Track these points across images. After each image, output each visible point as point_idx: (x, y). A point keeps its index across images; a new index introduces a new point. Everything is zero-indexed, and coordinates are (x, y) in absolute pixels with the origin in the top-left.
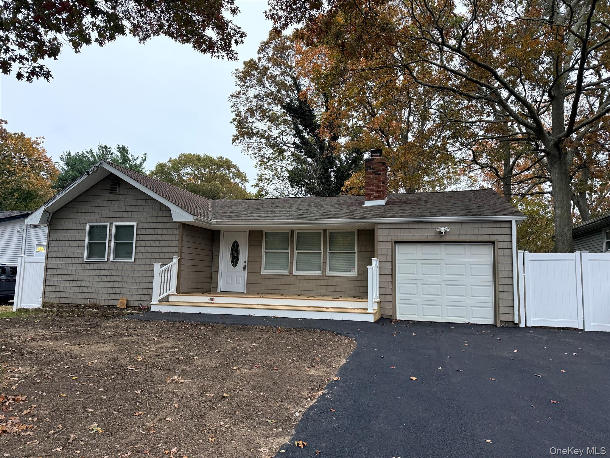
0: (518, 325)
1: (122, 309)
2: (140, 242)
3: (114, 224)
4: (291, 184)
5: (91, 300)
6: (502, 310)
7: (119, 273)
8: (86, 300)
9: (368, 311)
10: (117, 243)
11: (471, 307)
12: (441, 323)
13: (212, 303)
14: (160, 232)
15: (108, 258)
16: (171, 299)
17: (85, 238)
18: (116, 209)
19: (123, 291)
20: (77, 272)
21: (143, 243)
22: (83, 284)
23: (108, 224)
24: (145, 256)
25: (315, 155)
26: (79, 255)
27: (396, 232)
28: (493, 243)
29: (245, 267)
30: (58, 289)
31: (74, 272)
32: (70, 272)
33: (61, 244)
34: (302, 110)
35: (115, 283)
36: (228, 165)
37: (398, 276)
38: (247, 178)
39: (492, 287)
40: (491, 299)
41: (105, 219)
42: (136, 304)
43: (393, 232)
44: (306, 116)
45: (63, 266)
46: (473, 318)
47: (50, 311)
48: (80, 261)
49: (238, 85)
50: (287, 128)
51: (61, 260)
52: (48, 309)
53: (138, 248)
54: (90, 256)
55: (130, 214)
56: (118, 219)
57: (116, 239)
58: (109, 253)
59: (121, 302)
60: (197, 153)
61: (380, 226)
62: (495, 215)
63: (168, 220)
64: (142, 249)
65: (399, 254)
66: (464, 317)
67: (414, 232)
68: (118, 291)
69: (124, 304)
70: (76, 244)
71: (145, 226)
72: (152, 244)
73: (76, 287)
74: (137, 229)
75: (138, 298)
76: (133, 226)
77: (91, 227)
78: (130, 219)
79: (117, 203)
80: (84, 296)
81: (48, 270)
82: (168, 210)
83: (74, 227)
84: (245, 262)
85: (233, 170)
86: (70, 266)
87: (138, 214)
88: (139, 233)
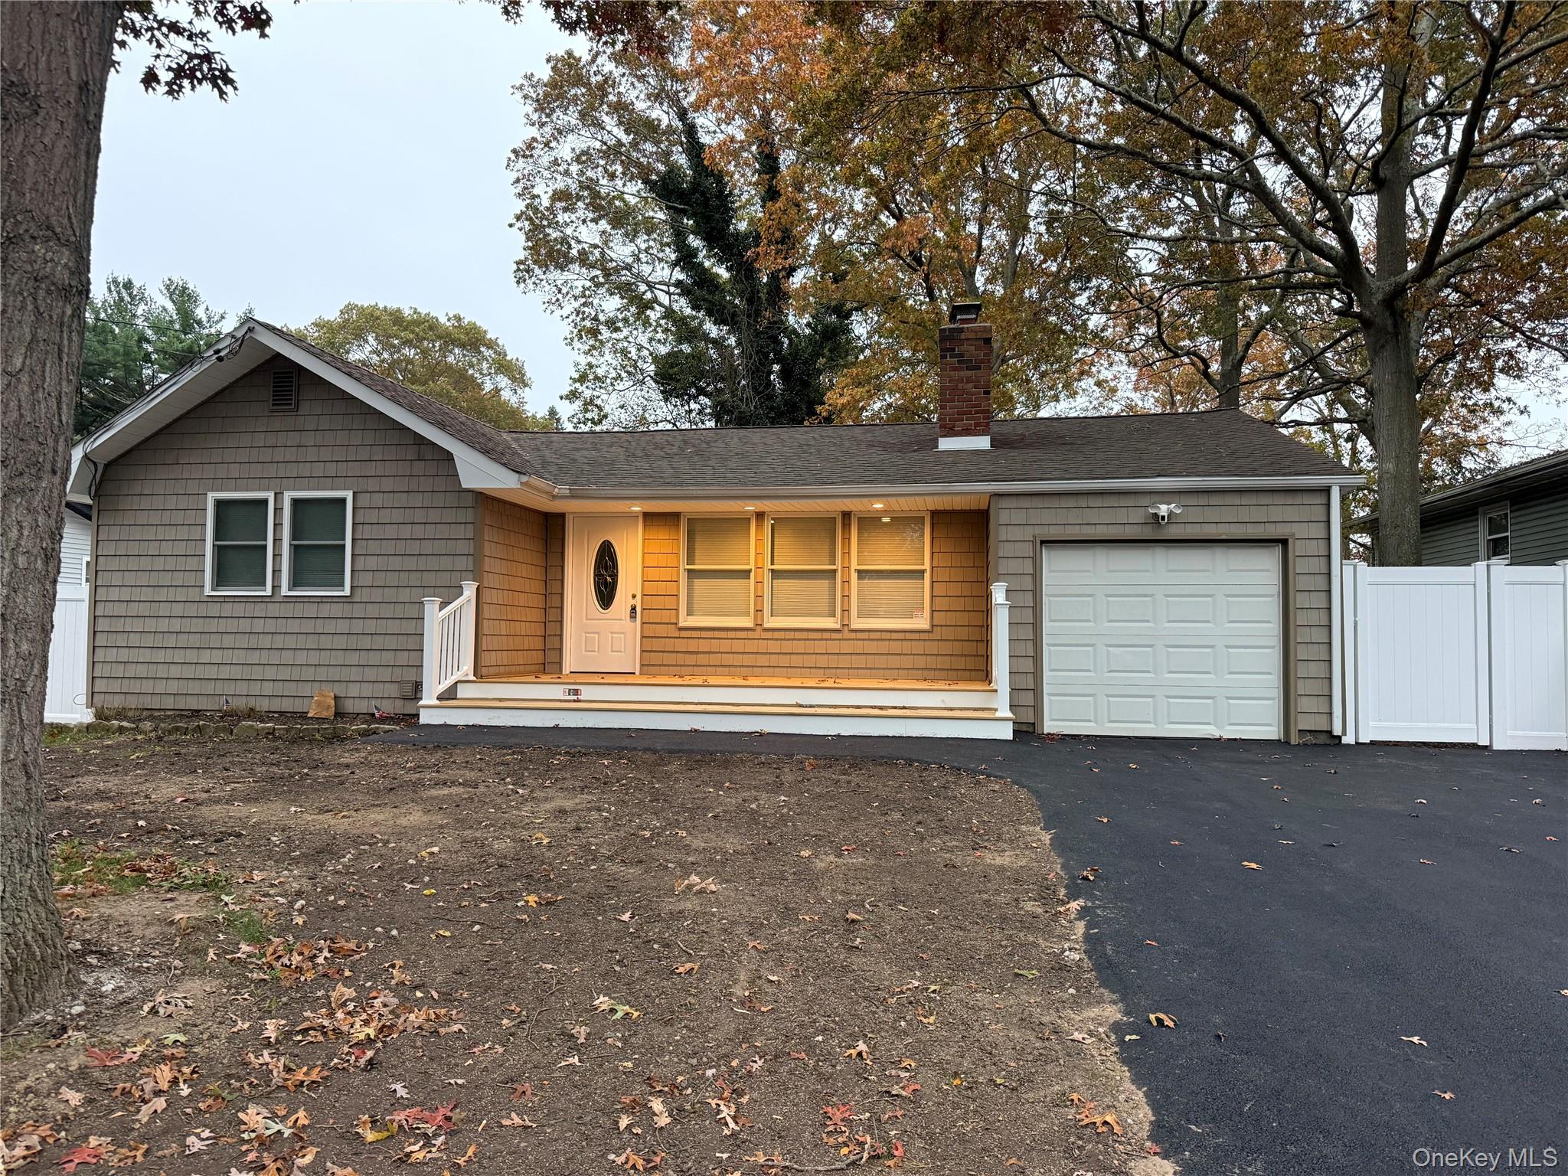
0: (1339, 738)
1: (323, 720)
2: (364, 543)
3: (288, 496)
4: (662, 392)
5: (230, 699)
6: (1304, 704)
7: (308, 626)
8: (217, 698)
9: (998, 715)
10: (296, 546)
11: (1228, 698)
12: (1154, 738)
13: (575, 701)
14: (419, 515)
15: (276, 587)
16: (463, 692)
17: (204, 533)
18: (290, 454)
19: (322, 673)
20: (186, 625)
21: (373, 547)
22: (206, 655)
23: (270, 496)
24: (381, 578)
25: (734, 315)
26: (190, 579)
27: (1047, 517)
28: (1284, 542)
29: (634, 609)
30: (131, 671)
31: (176, 625)
32: (163, 625)
33: (134, 548)
34: (703, 194)
35: (298, 652)
36: (473, 339)
37: (1047, 625)
38: (528, 375)
39: (1277, 648)
40: (1275, 679)
41: (262, 482)
42: (362, 707)
43: (1035, 517)
44: (711, 211)
45: (143, 609)
46: (1231, 724)
47: (133, 729)
48: (193, 594)
49: (533, 124)
50: (652, 243)
51: (137, 594)
52: (125, 724)
53: (361, 561)
54: (220, 580)
55: (331, 469)
56: (297, 481)
57: (294, 536)
58: (276, 572)
59: (319, 703)
60: (392, 305)
61: (1005, 503)
62: (1290, 474)
63: (441, 484)
64: (372, 563)
65: (1051, 572)
66: (1210, 724)
67: (1092, 516)
68: (309, 673)
69: (329, 707)
70: (181, 548)
71: (378, 500)
72: (401, 548)
73: (185, 666)
74: (354, 508)
75: (367, 690)
76: (343, 501)
77: (219, 504)
78: (333, 481)
79: (294, 439)
80: (210, 688)
81: (100, 621)
82: (449, 457)
83: (171, 502)
84: (634, 596)
85: (487, 353)
86: (164, 610)
87: (355, 469)
88: (359, 519)
